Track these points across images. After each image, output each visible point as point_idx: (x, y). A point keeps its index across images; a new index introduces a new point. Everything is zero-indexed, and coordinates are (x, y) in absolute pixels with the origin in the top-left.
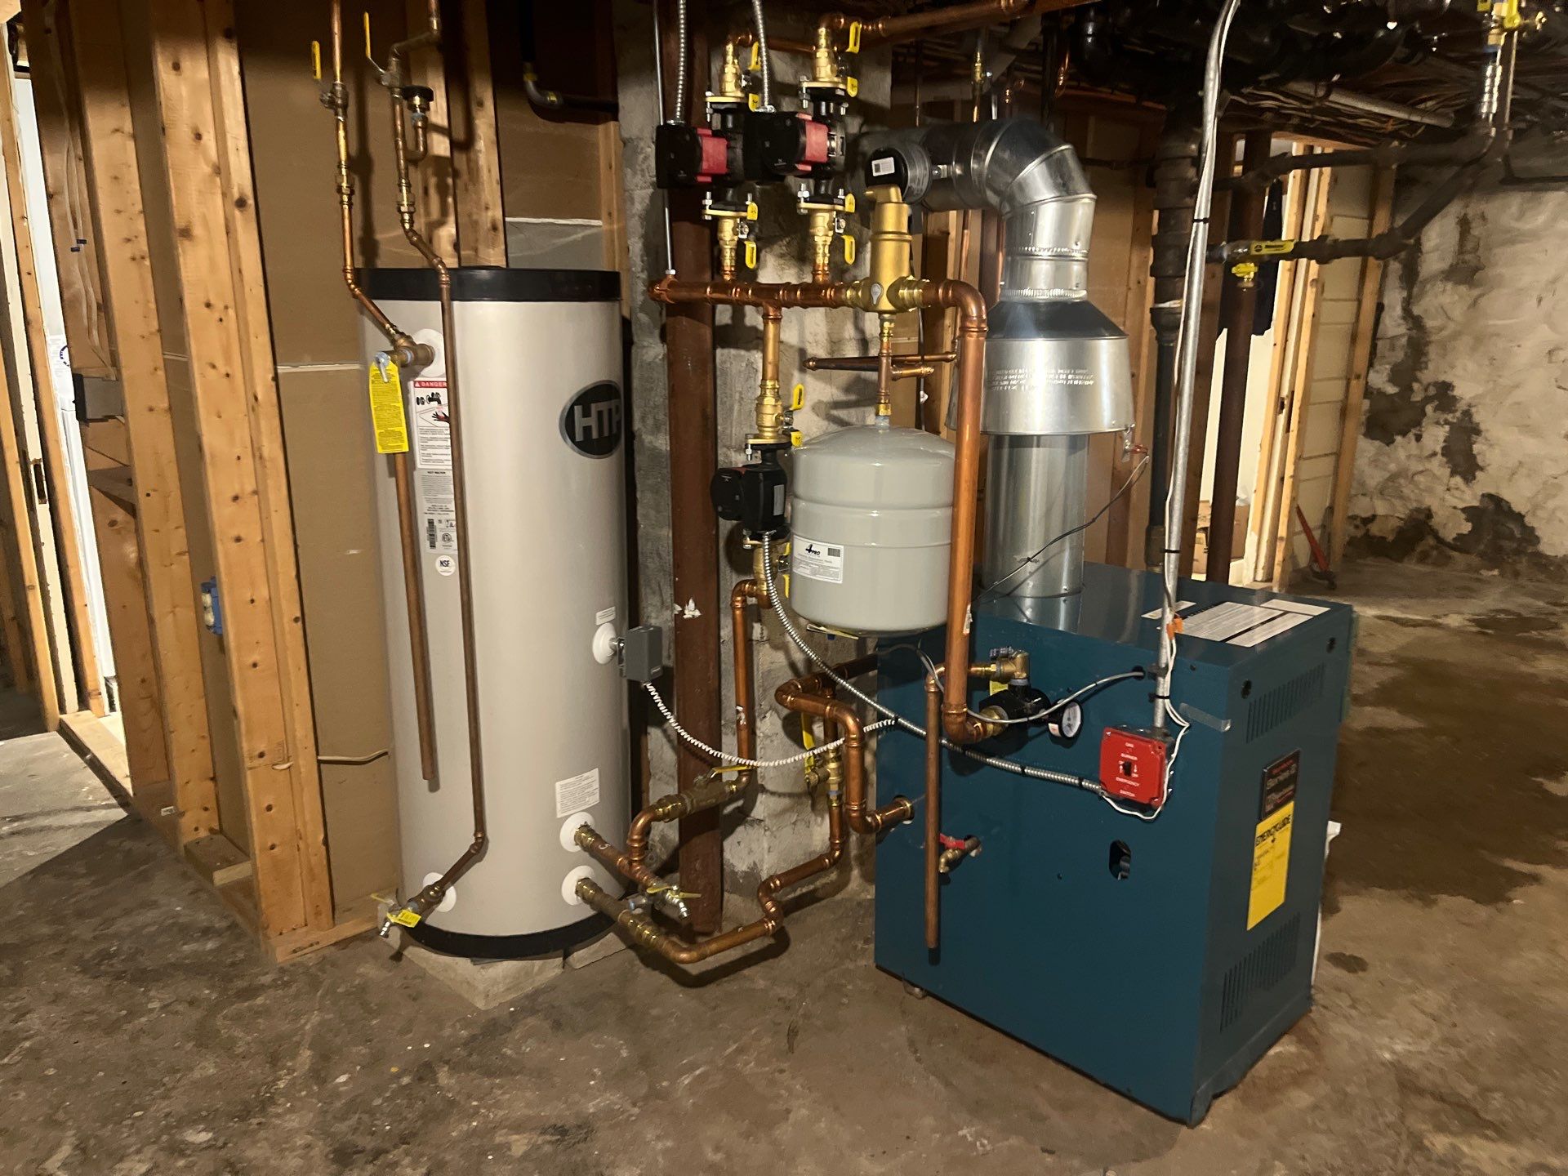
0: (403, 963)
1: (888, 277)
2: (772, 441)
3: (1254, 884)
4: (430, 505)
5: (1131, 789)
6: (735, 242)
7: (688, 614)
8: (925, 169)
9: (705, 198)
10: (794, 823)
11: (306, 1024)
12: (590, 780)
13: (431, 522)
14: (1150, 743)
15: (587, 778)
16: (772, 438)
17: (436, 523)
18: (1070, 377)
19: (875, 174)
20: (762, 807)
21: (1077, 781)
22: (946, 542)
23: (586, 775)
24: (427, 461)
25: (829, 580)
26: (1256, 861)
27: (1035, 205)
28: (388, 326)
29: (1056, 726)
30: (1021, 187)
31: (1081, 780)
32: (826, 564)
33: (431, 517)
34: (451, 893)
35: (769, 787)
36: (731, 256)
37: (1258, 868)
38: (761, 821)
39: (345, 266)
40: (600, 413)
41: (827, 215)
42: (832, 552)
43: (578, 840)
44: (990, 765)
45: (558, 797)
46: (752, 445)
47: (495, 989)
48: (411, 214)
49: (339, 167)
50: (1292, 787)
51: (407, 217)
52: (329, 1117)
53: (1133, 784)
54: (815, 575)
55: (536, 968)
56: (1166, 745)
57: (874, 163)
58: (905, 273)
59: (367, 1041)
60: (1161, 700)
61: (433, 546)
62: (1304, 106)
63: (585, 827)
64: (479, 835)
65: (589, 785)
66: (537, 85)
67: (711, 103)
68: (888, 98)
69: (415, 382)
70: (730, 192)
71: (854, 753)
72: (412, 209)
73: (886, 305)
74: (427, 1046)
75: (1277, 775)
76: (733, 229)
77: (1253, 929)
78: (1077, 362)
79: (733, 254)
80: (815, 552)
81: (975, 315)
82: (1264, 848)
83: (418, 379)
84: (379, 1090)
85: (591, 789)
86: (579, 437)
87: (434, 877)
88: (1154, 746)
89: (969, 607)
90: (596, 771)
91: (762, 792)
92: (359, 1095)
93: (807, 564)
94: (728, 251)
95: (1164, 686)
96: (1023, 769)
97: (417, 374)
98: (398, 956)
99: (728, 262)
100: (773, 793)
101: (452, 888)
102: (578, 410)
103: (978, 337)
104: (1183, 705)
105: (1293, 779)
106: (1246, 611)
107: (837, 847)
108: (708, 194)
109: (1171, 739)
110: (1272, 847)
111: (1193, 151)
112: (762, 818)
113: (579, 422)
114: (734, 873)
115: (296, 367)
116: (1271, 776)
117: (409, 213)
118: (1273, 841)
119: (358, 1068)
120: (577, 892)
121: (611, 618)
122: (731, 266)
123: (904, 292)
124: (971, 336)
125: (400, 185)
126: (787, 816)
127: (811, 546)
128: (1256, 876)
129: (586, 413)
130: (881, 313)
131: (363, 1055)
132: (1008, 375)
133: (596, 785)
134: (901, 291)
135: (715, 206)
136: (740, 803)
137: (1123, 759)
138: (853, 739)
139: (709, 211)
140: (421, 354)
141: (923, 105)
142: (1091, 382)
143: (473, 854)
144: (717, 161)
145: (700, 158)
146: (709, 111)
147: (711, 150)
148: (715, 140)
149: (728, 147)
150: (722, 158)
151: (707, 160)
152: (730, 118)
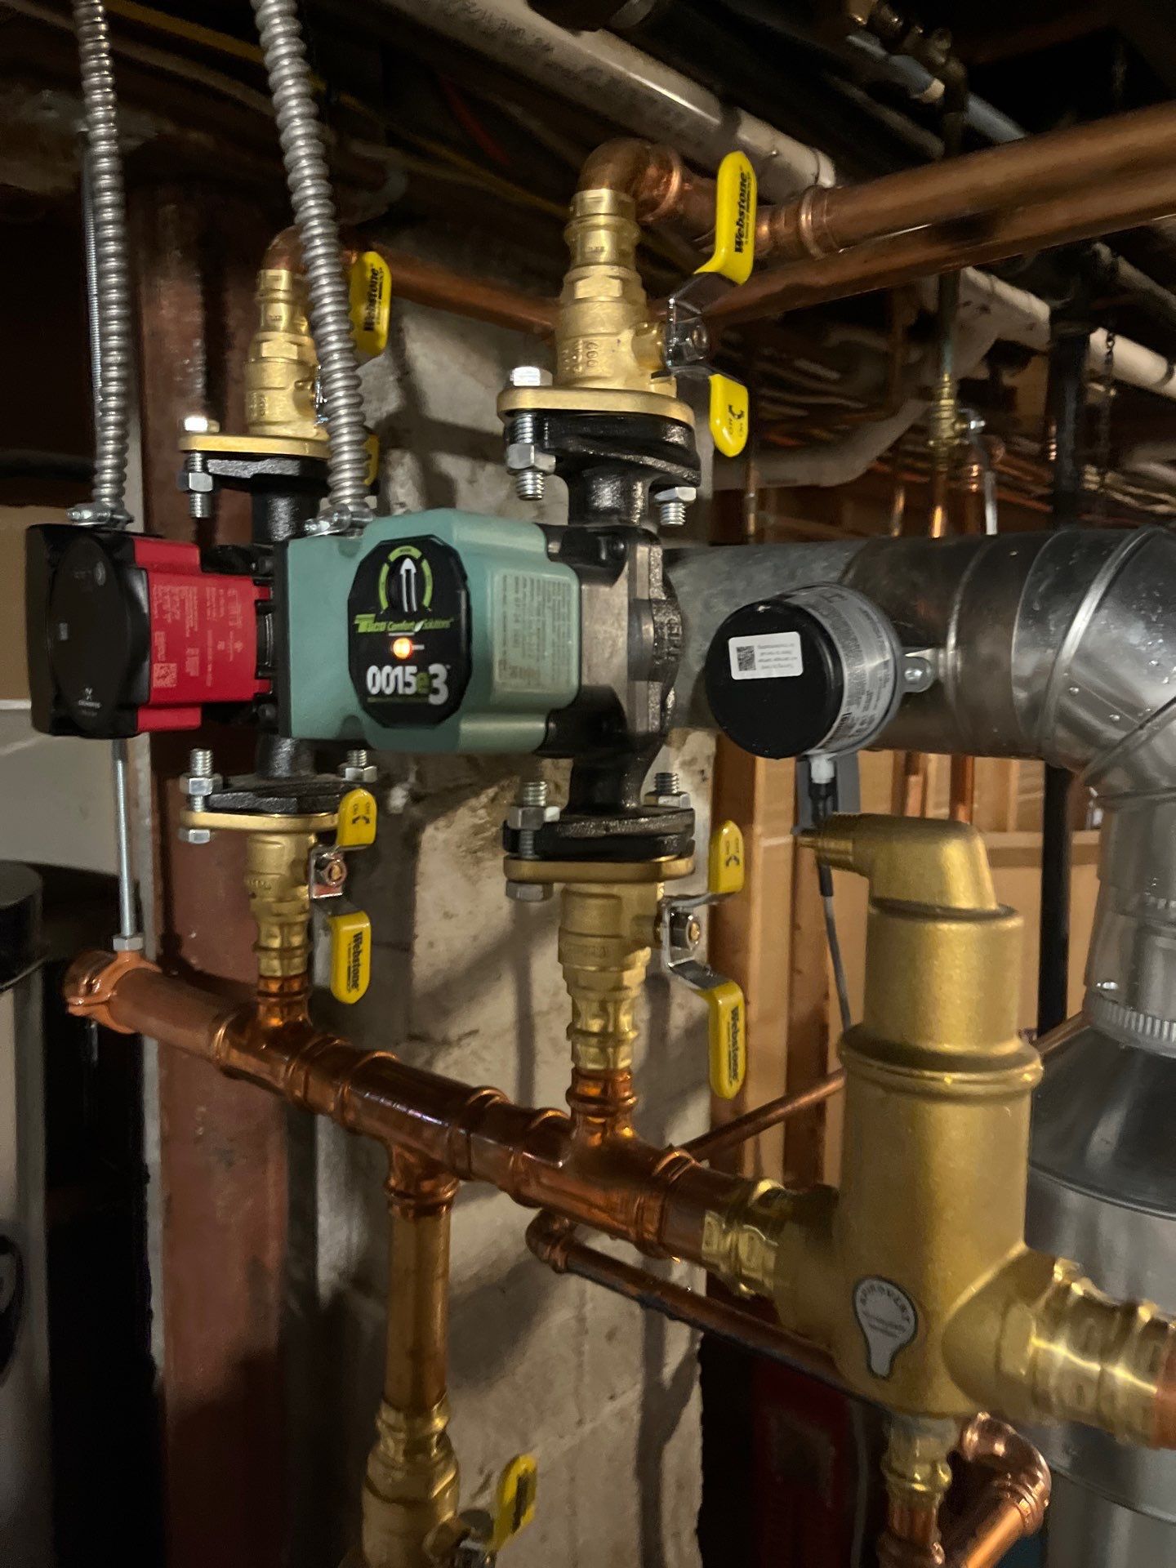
6: (299, 908)
8: (885, 663)
9: (188, 773)
19: (739, 676)
57: (734, 643)
67: (208, 455)
70: (287, 750)
76: (293, 870)
94: (277, 931)
108: (202, 763)
122: (285, 979)
135: (226, 799)
139: (201, 817)
144: (221, 659)
145: (142, 649)
146: (200, 482)
147: (191, 621)
148: (212, 587)
149: (262, 608)
150: (238, 646)
151: (175, 654)
152: (282, 508)
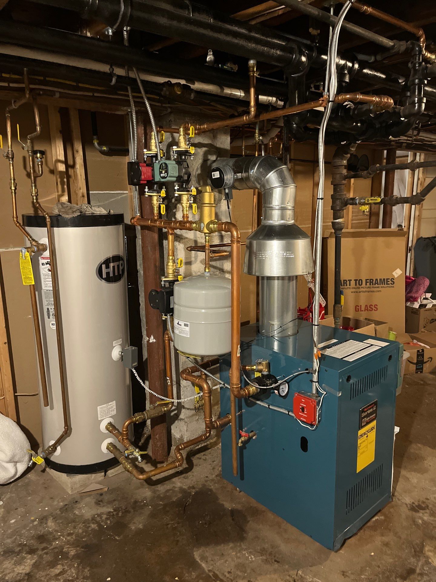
0: (45, 474)
1: (207, 220)
2: (171, 279)
3: (358, 454)
4: (47, 303)
5: (304, 417)
6: (158, 205)
7: (151, 341)
8: (232, 175)
9: (145, 188)
10: (197, 420)
11: (4, 498)
12: (112, 405)
13: (48, 309)
14: (310, 400)
15: (111, 404)
16: (172, 278)
17: (50, 309)
18: (285, 254)
19: (213, 178)
20: (183, 414)
21: (287, 412)
22: (229, 321)
23: (110, 403)
24: (46, 286)
25: (185, 335)
26: (359, 445)
27: (272, 189)
28: (29, 237)
29: (277, 391)
30: (268, 181)
31: (289, 412)
32: (183, 329)
33: (48, 307)
34: (59, 448)
35: (186, 406)
36: (157, 209)
37: (360, 448)
38: (183, 419)
39: (14, 215)
40: (114, 267)
41: (186, 196)
42: (186, 325)
43: (107, 428)
44: (258, 404)
45: (99, 413)
46: (164, 281)
47: (75, 486)
48: (36, 196)
49: (11, 179)
50: (375, 415)
51: (35, 198)
52: (5, 536)
53: (305, 416)
54: (180, 333)
55: (93, 477)
56: (317, 401)
57: (213, 173)
58: (213, 218)
59: (25, 506)
60: (314, 383)
61: (49, 318)
62: (409, 139)
63: (110, 424)
64: (66, 428)
65: (112, 407)
66: (98, 144)
67: (146, 154)
68: (229, 146)
69: (41, 257)
70: (156, 186)
71: (207, 398)
72: (37, 195)
73: (206, 231)
74: (46, 509)
75: (367, 410)
76: (157, 200)
77: (359, 473)
78: (289, 249)
79: (158, 209)
80: (180, 325)
81: (236, 236)
82: (362, 440)
83: (42, 256)
84: (25, 527)
85: (112, 409)
86: (104, 276)
87: (52, 442)
88: (312, 402)
89: (239, 346)
90: (115, 402)
91: (184, 408)
92: (18, 528)
93: (178, 329)
94: (156, 208)
95: (315, 377)
96: (269, 406)
97: (42, 255)
98: (44, 471)
99: (156, 212)
100: (188, 409)
101: (59, 446)
102: (104, 266)
103: (237, 244)
104: (323, 385)
105: (375, 412)
106: (357, 344)
107: (208, 432)
108: (147, 187)
109: (319, 398)
110: (366, 439)
111: (344, 163)
112: (183, 418)
113: (104, 271)
114: (175, 438)
115: (7, 249)
116: (363, 411)
117: (35, 196)
118: (367, 437)
119: (20, 517)
120: (107, 448)
121: (120, 343)
122: (157, 213)
123: (211, 226)
124: (234, 244)
125: (32, 186)
126: (194, 417)
127: (179, 322)
128: (359, 452)
129: (107, 267)
130: (205, 233)
131: (22, 512)
132: (262, 253)
133: (115, 407)
134: (210, 225)
135: (149, 191)
136: (176, 412)
137: (301, 406)
138: (206, 393)
139: (147, 194)
140: (41, 247)
141: (246, 146)
142: (293, 256)
143: (64, 435)
144: (148, 175)
145: (141, 175)
146: (145, 157)
147: (145, 171)
148: (147, 168)
149: (152, 170)
150: (150, 174)
151: (144, 175)
152: (154, 159)
